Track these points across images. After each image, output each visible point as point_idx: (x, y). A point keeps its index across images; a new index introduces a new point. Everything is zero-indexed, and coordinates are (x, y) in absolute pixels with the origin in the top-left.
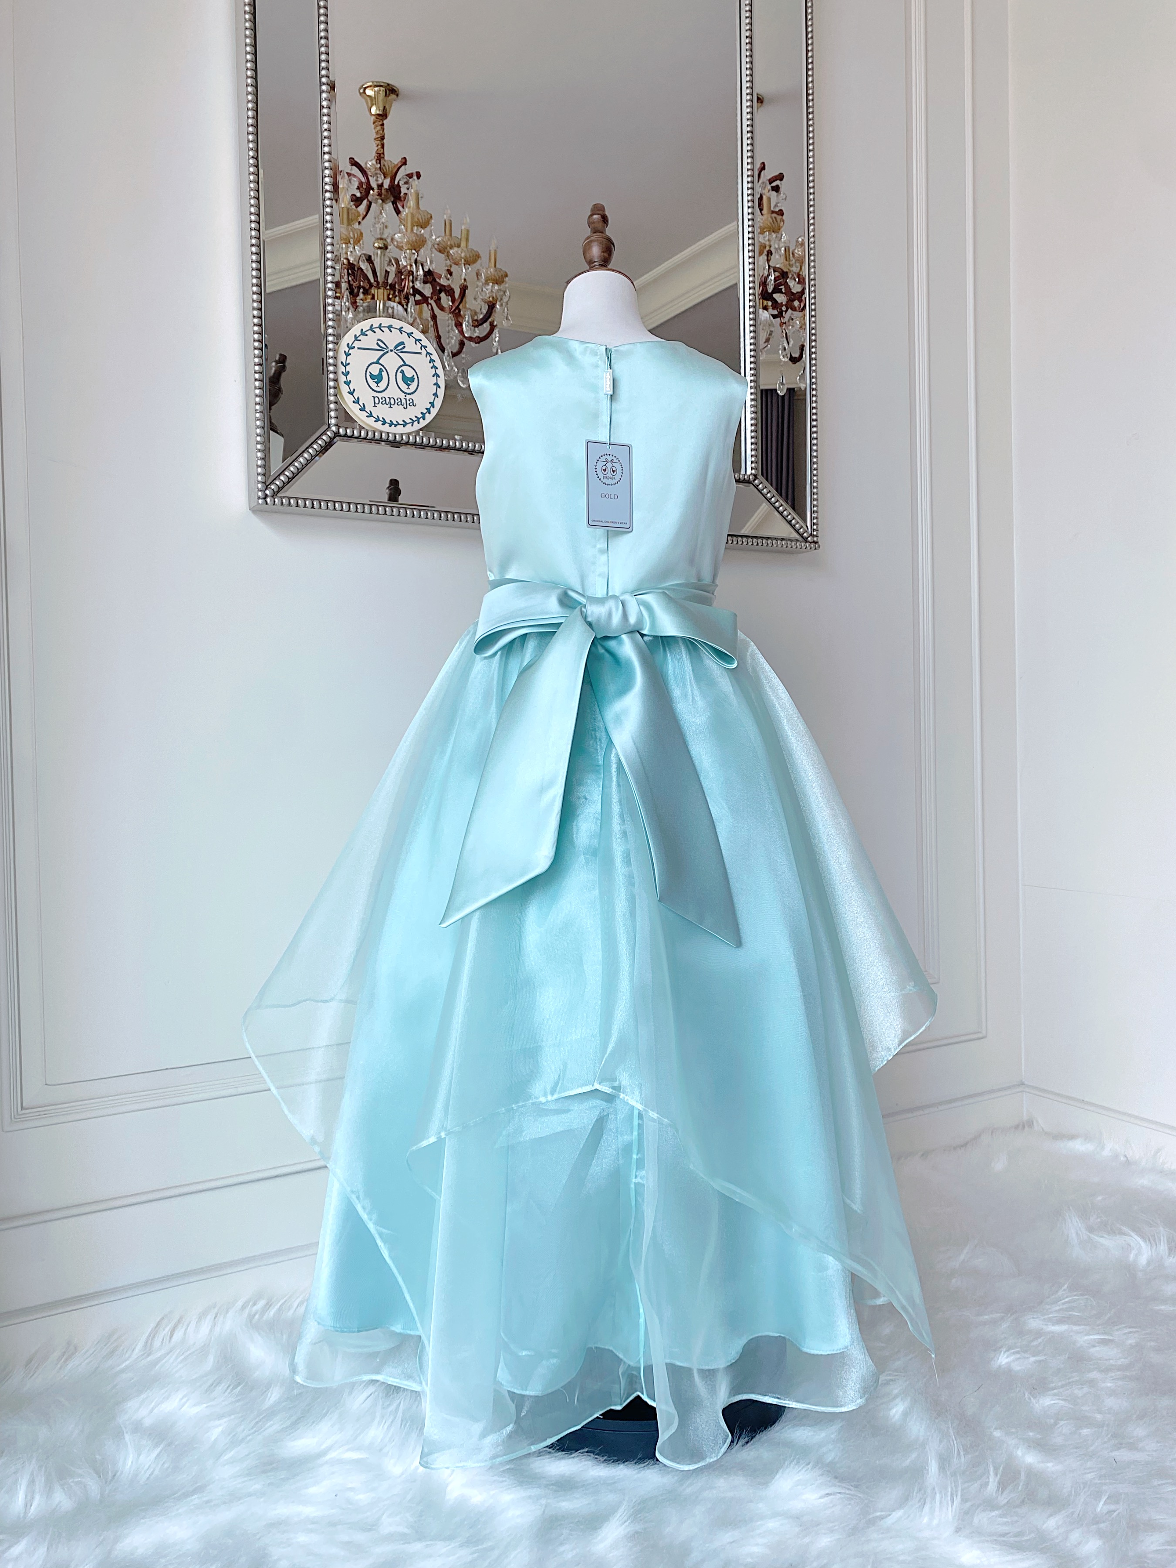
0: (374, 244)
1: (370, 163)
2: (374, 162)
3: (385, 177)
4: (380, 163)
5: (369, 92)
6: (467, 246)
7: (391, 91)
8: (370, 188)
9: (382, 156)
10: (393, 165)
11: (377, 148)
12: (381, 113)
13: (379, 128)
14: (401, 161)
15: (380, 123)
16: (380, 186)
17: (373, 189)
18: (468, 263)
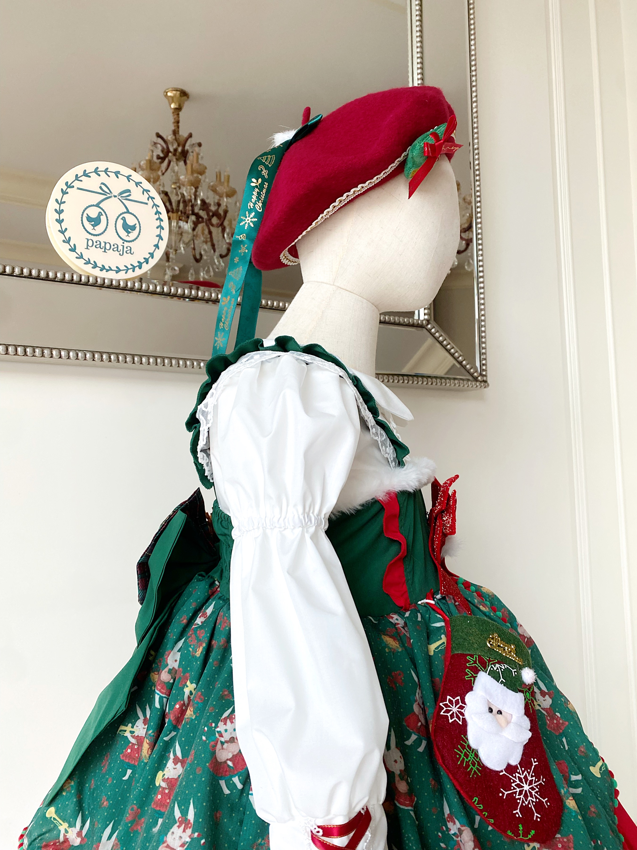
0: (172, 185)
1: (170, 137)
2: (172, 135)
3: (179, 145)
4: (175, 136)
5: (169, 94)
6: (228, 185)
7: (184, 94)
8: (169, 151)
9: (177, 132)
10: (185, 138)
11: (173, 128)
12: (177, 107)
13: (176, 116)
14: (188, 136)
15: (177, 113)
16: (176, 150)
17: (171, 152)
18: (228, 196)
